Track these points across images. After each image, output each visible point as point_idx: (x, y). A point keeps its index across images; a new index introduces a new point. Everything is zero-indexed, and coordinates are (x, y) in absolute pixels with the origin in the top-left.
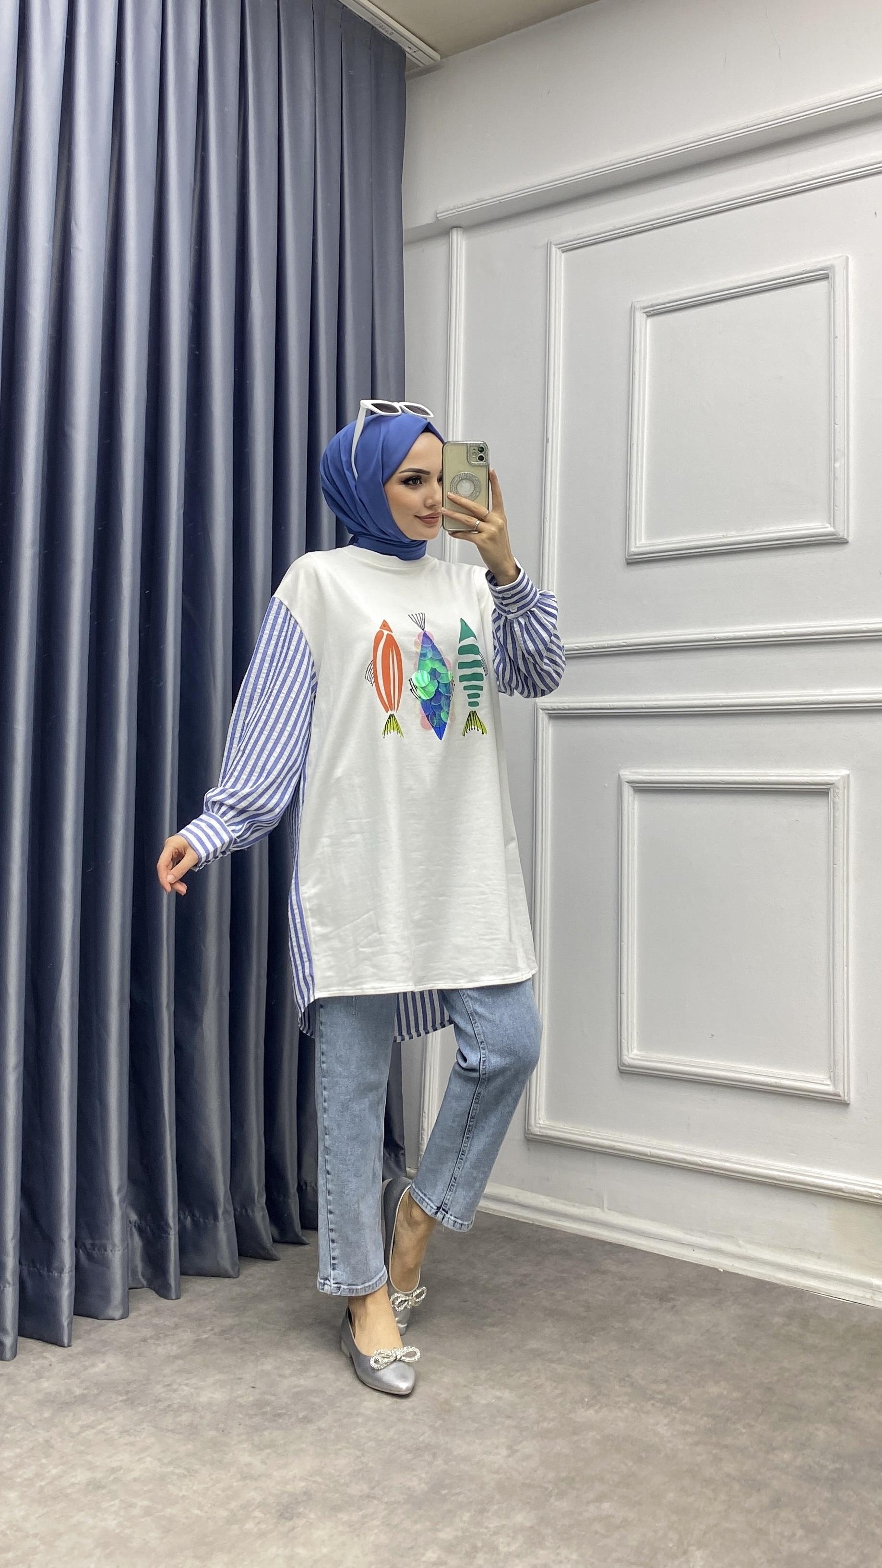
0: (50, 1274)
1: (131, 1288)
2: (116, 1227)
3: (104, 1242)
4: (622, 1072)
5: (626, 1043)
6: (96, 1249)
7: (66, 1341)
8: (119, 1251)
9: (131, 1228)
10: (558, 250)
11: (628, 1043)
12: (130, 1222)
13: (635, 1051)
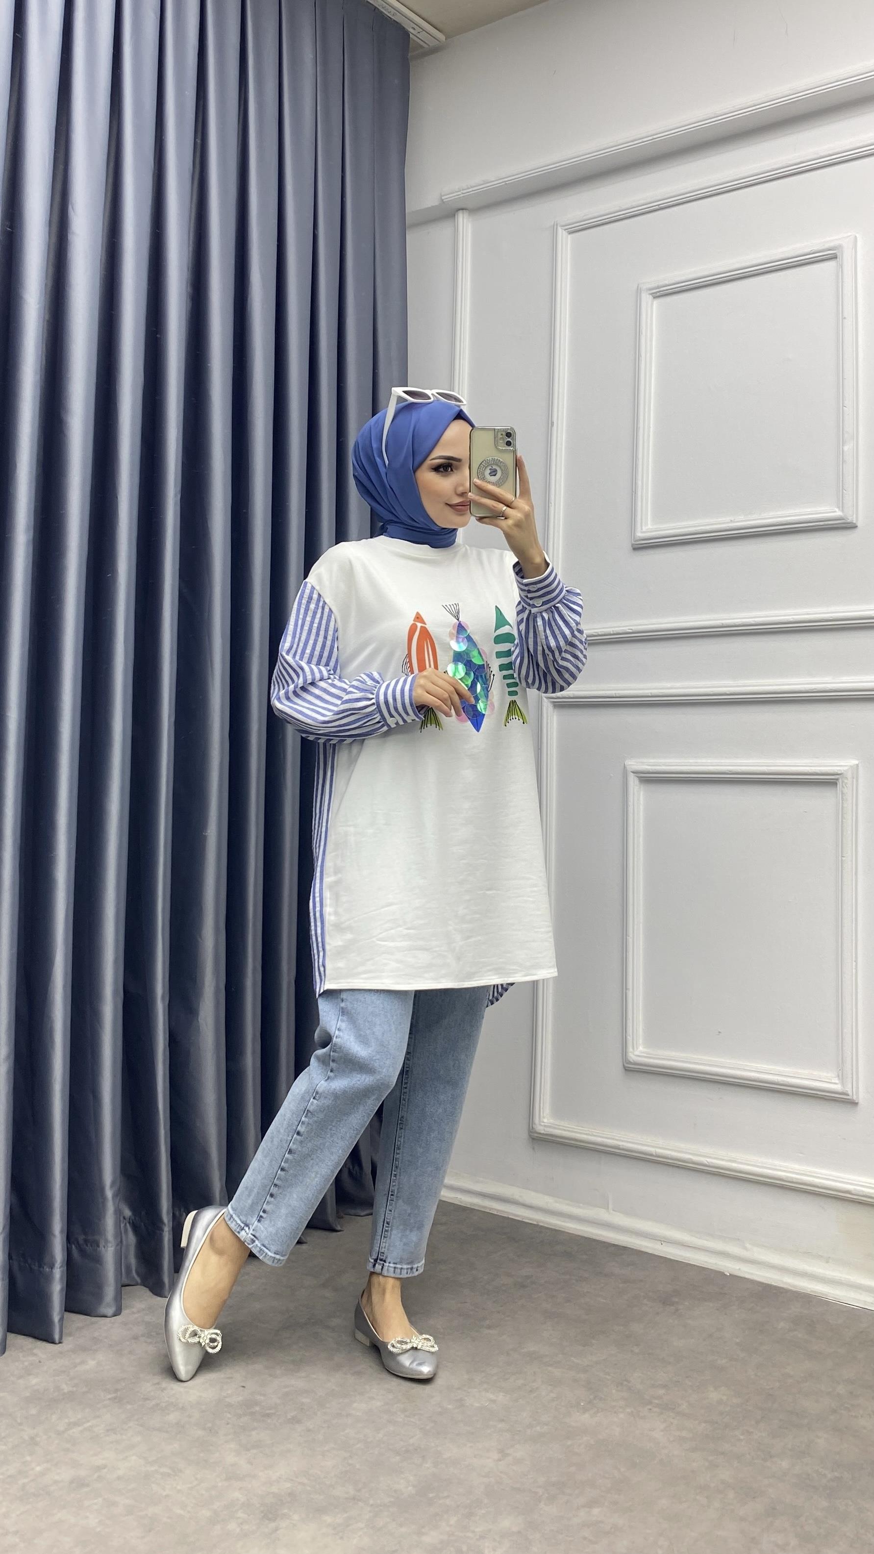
0: (42, 1269)
1: (122, 1286)
2: (109, 1222)
3: (97, 1237)
4: (627, 1070)
5: (631, 1041)
6: (89, 1245)
7: (57, 1337)
8: (112, 1247)
9: (126, 1224)
10: (564, 232)
11: (633, 1039)
12: (124, 1218)
13: (641, 1048)
